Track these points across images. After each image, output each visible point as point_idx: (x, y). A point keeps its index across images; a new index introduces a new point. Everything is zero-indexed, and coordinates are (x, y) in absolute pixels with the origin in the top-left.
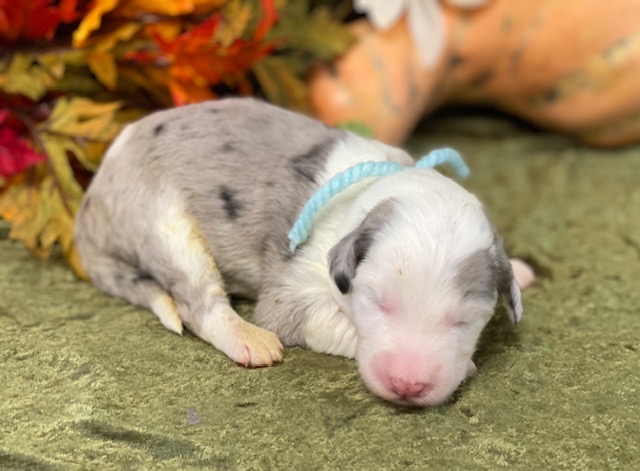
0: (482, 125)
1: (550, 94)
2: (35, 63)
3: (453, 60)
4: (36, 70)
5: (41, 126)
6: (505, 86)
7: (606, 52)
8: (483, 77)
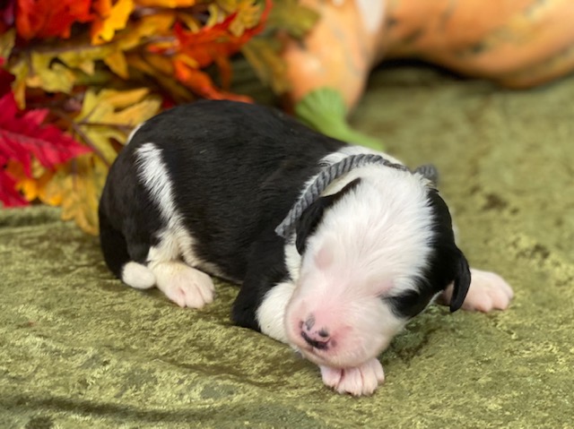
0: (410, 75)
1: (477, 47)
2: (56, 60)
3: (390, 22)
4: (57, 67)
5: (78, 119)
6: (434, 42)
7: (526, 10)
8: (414, 35)
